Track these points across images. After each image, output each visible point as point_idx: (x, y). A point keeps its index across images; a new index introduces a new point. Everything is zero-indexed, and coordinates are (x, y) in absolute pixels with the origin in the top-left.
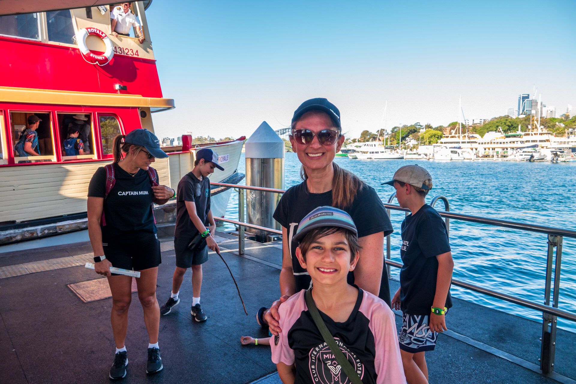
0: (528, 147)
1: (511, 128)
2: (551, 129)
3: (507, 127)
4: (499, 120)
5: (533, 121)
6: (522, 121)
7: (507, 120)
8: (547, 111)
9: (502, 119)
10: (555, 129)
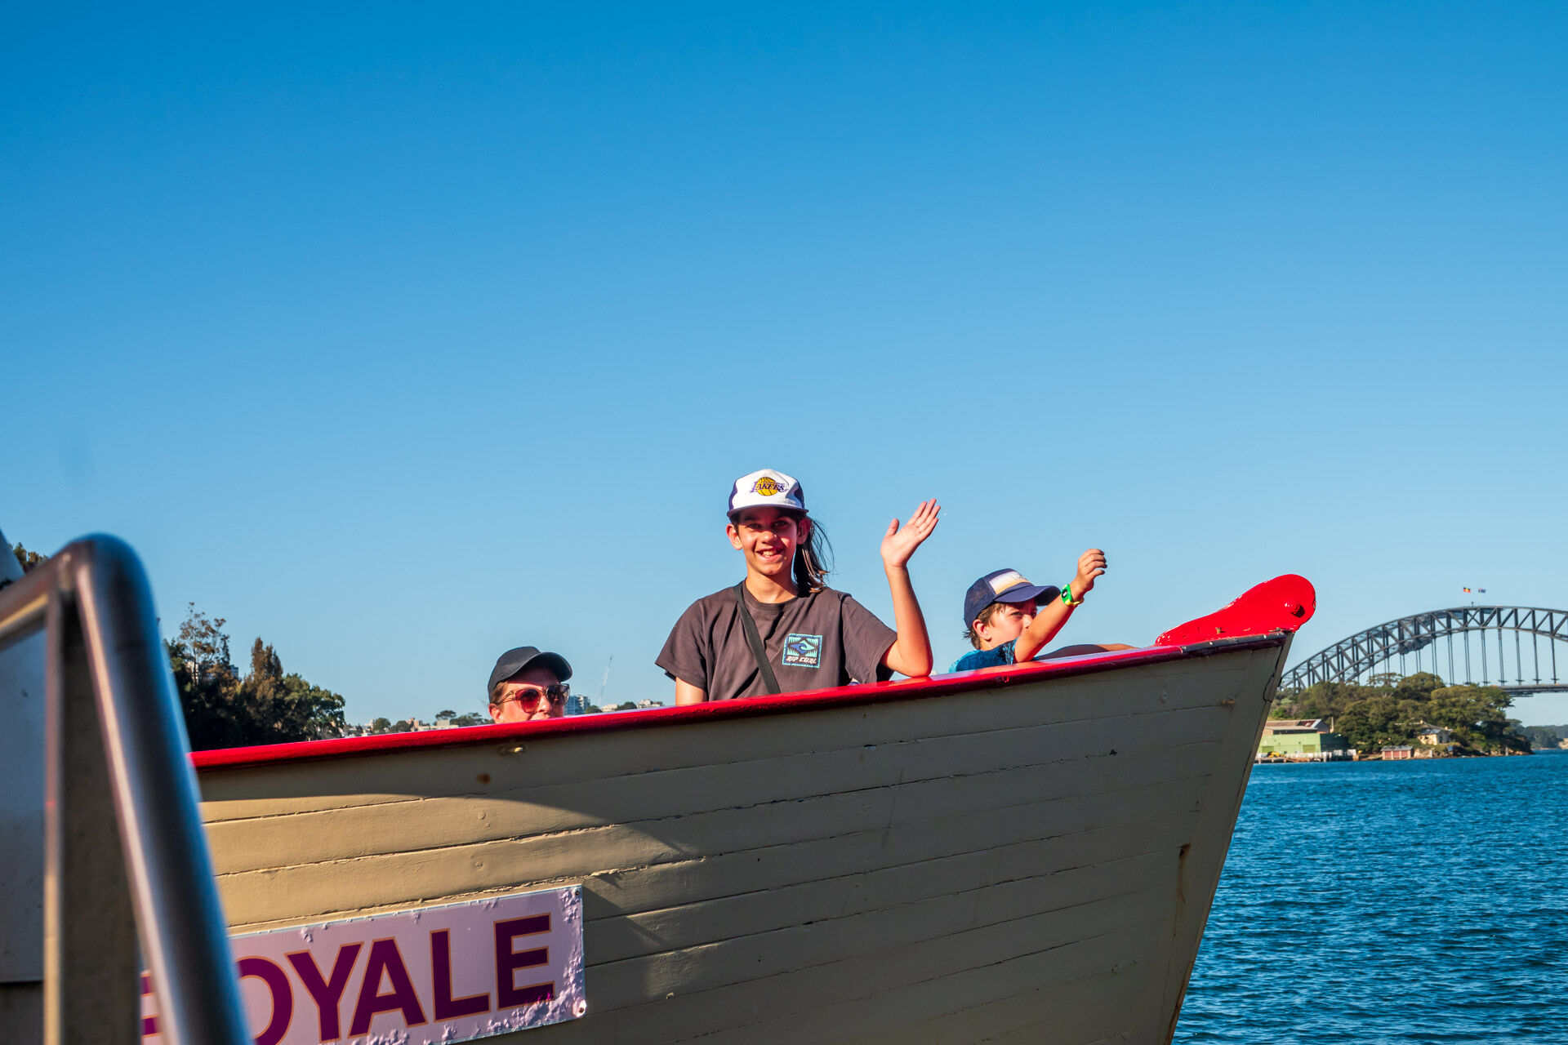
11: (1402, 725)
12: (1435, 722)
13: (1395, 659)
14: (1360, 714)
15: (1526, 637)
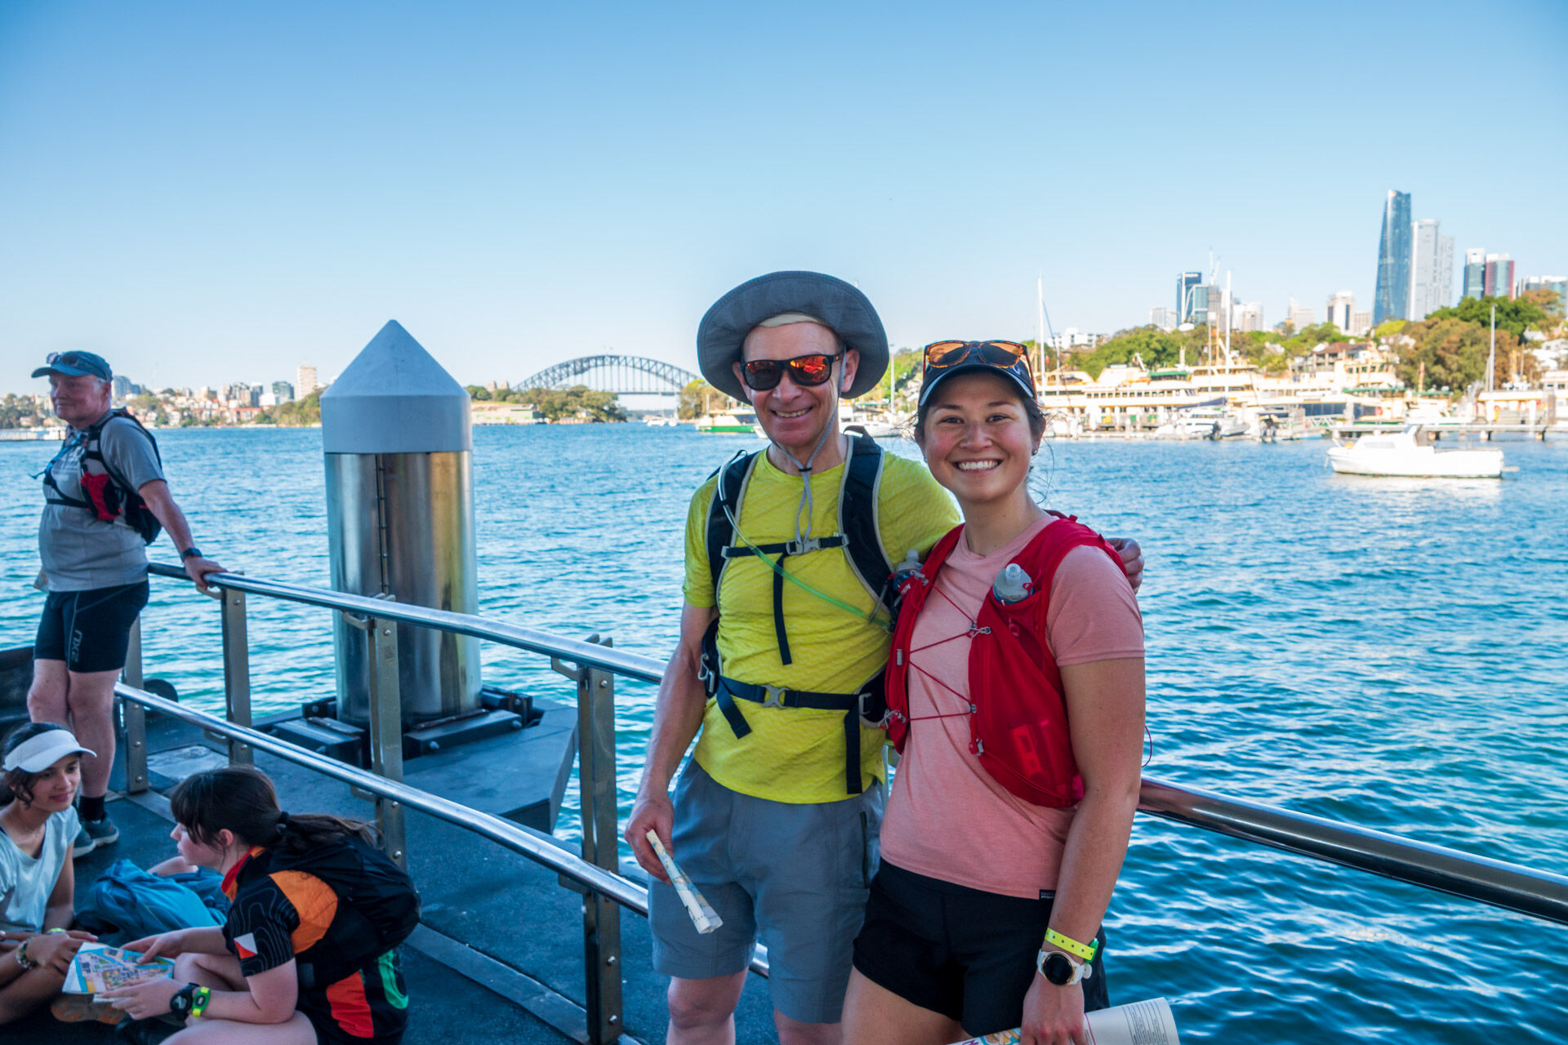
0: (1203, 404)
1: (1163, 357)
2: (1255, 360)
3: (1153, 355)
4: (1134, 336)
5: (1214, 338)
6: (1186, 339)
7: (1151, 336)
8: (1244, 315)
9: (1140, 336)
10: (1262, 358)
11: (569, 408)
12: (585, 407)
13: (572, 377)
14: (551, 403)
15: (630, 370)
